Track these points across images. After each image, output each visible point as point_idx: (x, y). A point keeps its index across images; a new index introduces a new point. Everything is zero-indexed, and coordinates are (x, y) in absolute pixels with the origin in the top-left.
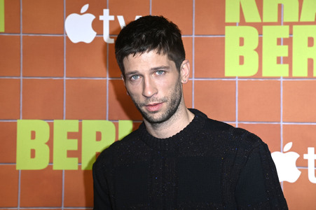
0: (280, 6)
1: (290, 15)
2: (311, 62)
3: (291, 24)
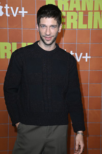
0: (63, 5)
1: (66, 8)
2: (72, 24)
3: (66, 11)
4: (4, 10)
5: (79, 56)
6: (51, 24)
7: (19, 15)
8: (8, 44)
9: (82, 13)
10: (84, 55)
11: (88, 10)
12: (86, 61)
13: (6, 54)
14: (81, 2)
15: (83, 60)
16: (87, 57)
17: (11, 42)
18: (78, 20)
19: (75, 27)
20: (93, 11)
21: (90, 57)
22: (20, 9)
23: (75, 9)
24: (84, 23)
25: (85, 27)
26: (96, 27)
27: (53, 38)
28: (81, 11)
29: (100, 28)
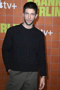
4: (3, 5)
5: (46, 32)
6: (31, 12)
7: (12, 8)
8: (5, 25)
9: (48, 7)
10: (49, 32)
11: (52, 6)
12: (50, 35)
13: (4, 30)
14: (48, 1)
15: (48, 34)
16: (50, 33)
17: (7, 23)
18: (46, 12)
19: (44, 15)
20: (55, 6)
21: (52, 33)
22: (12, 5)
23: (44, 5)
24: (49, 13)
25: (49, 15)
26: (56, 16)
27: (32, 21)
28: (48, 6)
29: (58, 16)
